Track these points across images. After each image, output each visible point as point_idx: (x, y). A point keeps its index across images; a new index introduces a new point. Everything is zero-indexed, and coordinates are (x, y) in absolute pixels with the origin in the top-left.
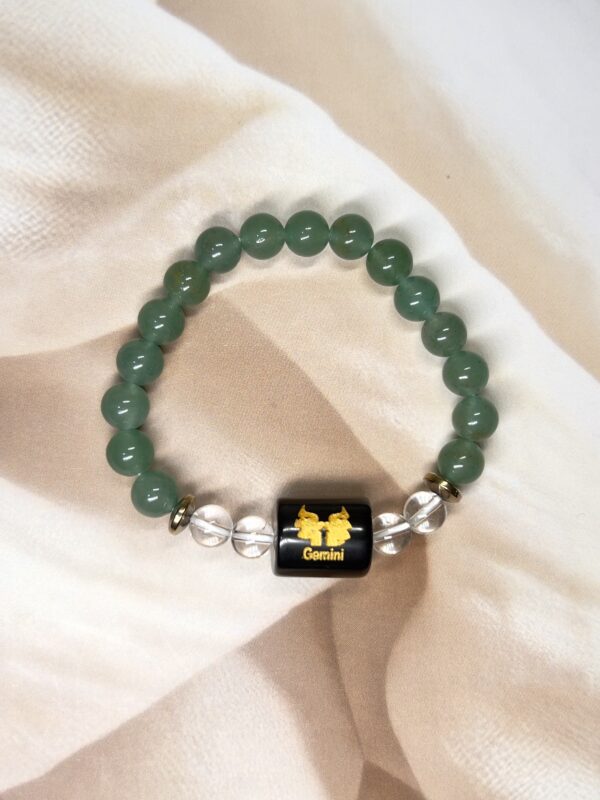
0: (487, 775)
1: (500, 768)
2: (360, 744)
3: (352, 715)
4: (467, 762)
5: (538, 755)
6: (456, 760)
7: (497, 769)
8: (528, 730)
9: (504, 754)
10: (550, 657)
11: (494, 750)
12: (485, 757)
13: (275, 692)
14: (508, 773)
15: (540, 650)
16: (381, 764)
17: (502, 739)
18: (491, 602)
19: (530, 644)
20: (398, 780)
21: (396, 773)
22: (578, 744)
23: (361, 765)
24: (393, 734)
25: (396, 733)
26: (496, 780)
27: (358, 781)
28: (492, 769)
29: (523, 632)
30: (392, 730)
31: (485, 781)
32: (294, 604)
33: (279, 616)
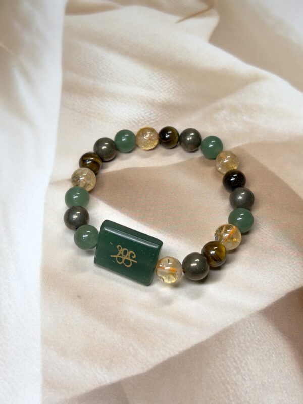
13: (281, 337)
32: (288, 292)
33: (280, 297)
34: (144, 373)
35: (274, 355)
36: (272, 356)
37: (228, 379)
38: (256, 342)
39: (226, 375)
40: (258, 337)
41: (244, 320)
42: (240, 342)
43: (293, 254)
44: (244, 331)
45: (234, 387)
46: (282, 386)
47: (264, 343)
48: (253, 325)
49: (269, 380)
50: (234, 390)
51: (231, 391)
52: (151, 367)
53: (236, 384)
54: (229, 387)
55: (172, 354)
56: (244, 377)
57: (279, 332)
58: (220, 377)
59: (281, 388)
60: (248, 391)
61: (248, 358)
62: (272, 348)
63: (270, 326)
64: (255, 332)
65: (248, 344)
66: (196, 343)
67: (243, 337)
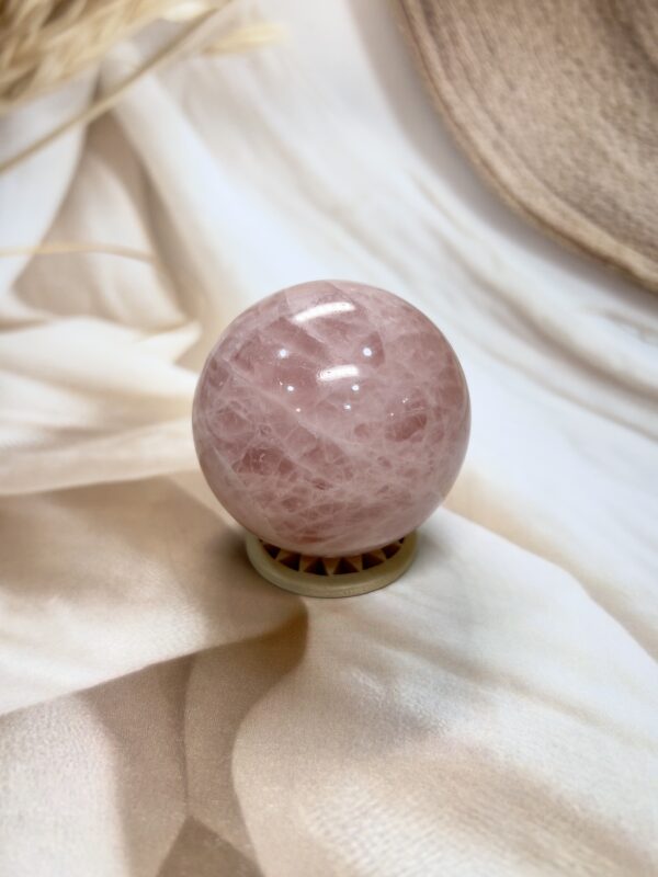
0: (352, 851)
1: (374, 845)
2: (187, 796)
3: (185, 767)
4: (328, 833)
5: (429, 834)
6: (312, 829)
7: (368, 846)
8: (415, 804)
9: (380, 829)
10: (445, 731)
11: (367, 822)
12: (351, 830)
13: (101, 734)
14: (384, 852)
15: (433, 723)
16: (207, 821)
17: (377, 811)
18: (375, 677)
19: (421, 716)
20: (228, 845)
22: (487, 826)
23: (182, 819)
24: (232, 790)
25: (237, 790)
26: (366, 860)
27: (173, 838)
28: (362, 845)
29: (412, 705)
30: (228, 785)
31: (349, 859)
32: (150, 663)
33: (132, 671)
35: (71, 764)
36: (67, 766)
38: (47, 742)
40: (55, 734)
41: (42, 705)
42: (14, 740)
43: (186, 609)
44: (30, 723)
46: (61, 821)
47: (62, 742)
48: (55, 714)
49: (39, 809)
57: (101, 726)
59: (57, 823)
61: (14, 769)
62: (74, 751)
63: (89, 716)
64: (53, 724)
65: (28, 744)
67: (25, 732)
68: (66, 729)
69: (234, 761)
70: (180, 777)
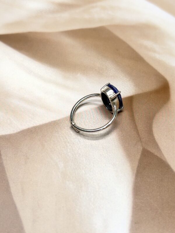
2: (141, 142)
3: (138, 132)
16: (149, 149)
20: (157, 156)
21: (156, 154)
23: (141, 148)
24: (155, 141)
25: (156, 141)
27: (140, 154)
30: (154, 139)
34: (14, 134)
37: (69, 140)
38: (91, 123)
39: (68, 138)
43: (126, 80)
44: (85, 117)
45: (72, 145)
46: (104, 147)
47: (97, 123)
49: (96, 143)
50: (72, 146)
51: (69, 147)
52: (19, 131)
53: (74, 144)
54: (68, 145)
55: (35, 125)
56: (80, 140)
58: (64, 139)
59: (103, 148)
60: (81, 148)
63: (103, 115)
64: (92, 117)
66: (53, 121)
67: (84, 120)
68: (97, 119)
69: (154, 132)
70: (138, 136)
